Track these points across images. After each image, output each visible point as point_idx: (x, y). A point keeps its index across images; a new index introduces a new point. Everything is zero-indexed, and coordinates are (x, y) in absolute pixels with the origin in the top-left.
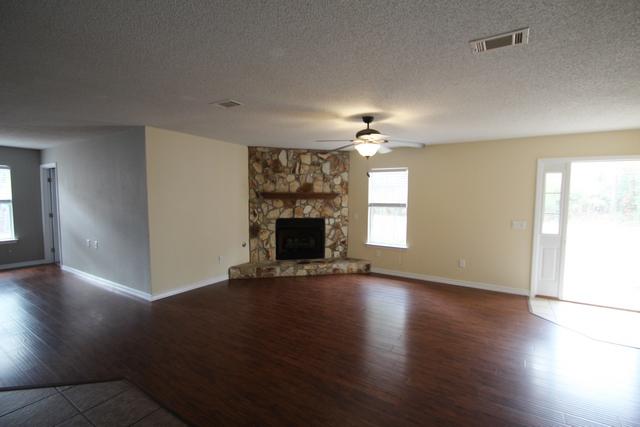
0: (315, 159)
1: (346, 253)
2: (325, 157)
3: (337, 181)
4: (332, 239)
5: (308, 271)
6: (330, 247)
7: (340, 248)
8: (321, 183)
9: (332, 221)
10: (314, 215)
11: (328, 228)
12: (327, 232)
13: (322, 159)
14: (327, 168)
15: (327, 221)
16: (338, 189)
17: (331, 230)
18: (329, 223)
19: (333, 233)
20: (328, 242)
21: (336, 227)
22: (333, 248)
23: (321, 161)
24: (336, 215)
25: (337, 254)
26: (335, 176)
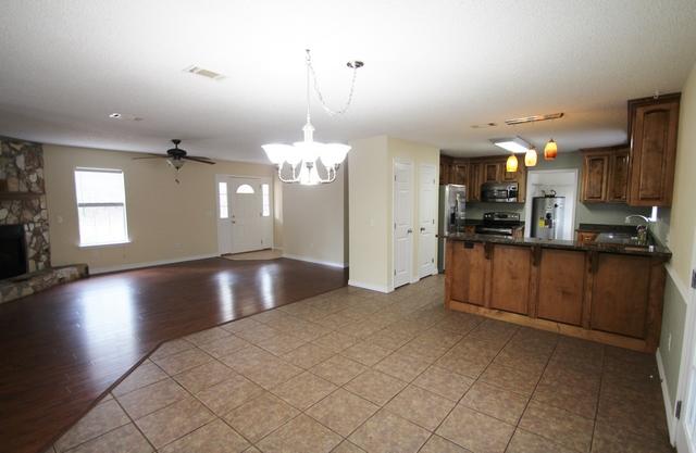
0: (7, 149)
1: (49, 263)
2: (18, 147)
3: (33, 178)
4: (34, 248)
5: (33, 287)
6: (33, 258)
7: (44, 257)
8: (15, 180)
9: (32, 227)
10: (12, 221)
11: (28, 234)
12: (28, 240)
13: (15, 150)
14: (21, 161)
15: (26, 228)
16: (35, 188)
17: (32, 238)
18: (28, 229)
19: (35, 240)
20: (31, 253)
21: (37, 233)
22: (37, 258)
23: (13, 152)
24: (37, 218)
25: (41, 265)
26: (30, 172)
